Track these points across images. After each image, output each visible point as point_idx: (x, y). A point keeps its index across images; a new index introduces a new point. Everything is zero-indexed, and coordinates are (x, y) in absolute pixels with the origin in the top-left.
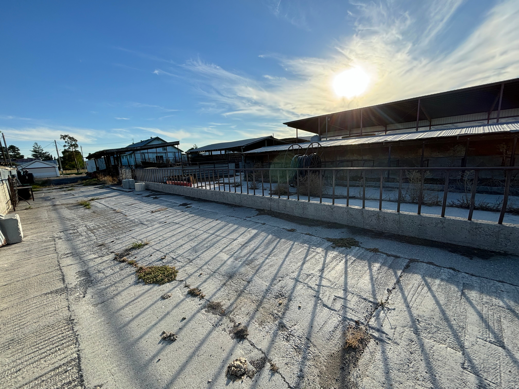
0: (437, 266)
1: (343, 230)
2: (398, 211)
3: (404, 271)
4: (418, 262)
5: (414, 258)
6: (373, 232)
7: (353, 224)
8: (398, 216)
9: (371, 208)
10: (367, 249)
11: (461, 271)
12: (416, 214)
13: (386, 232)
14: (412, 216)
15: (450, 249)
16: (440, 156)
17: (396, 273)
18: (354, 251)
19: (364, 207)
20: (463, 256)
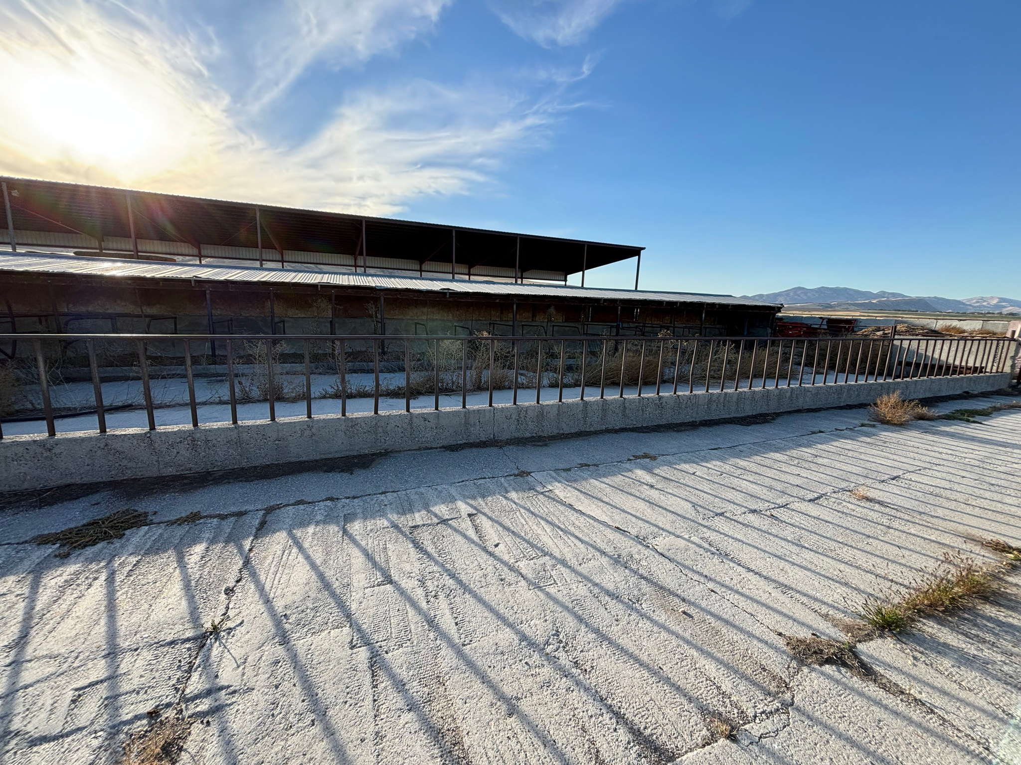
0: (309, 503)
1: (96, 497)
2: (235, 421)
3: (256, 537)
4: (279, 508)
5: (272, 504)
6: (186, 478)
7: (129, 474)
8: (236, 431)
9: (171, 427)
10: (171, 523)
11: (341, 497)
12: (266, 421)
13: (215, 469)
14: (262, 426)
15: (325, 468)
16: (300, 315)
17: (240, 548)
18: (135, 540)
19: (152, 427)
20: (341, 473)
